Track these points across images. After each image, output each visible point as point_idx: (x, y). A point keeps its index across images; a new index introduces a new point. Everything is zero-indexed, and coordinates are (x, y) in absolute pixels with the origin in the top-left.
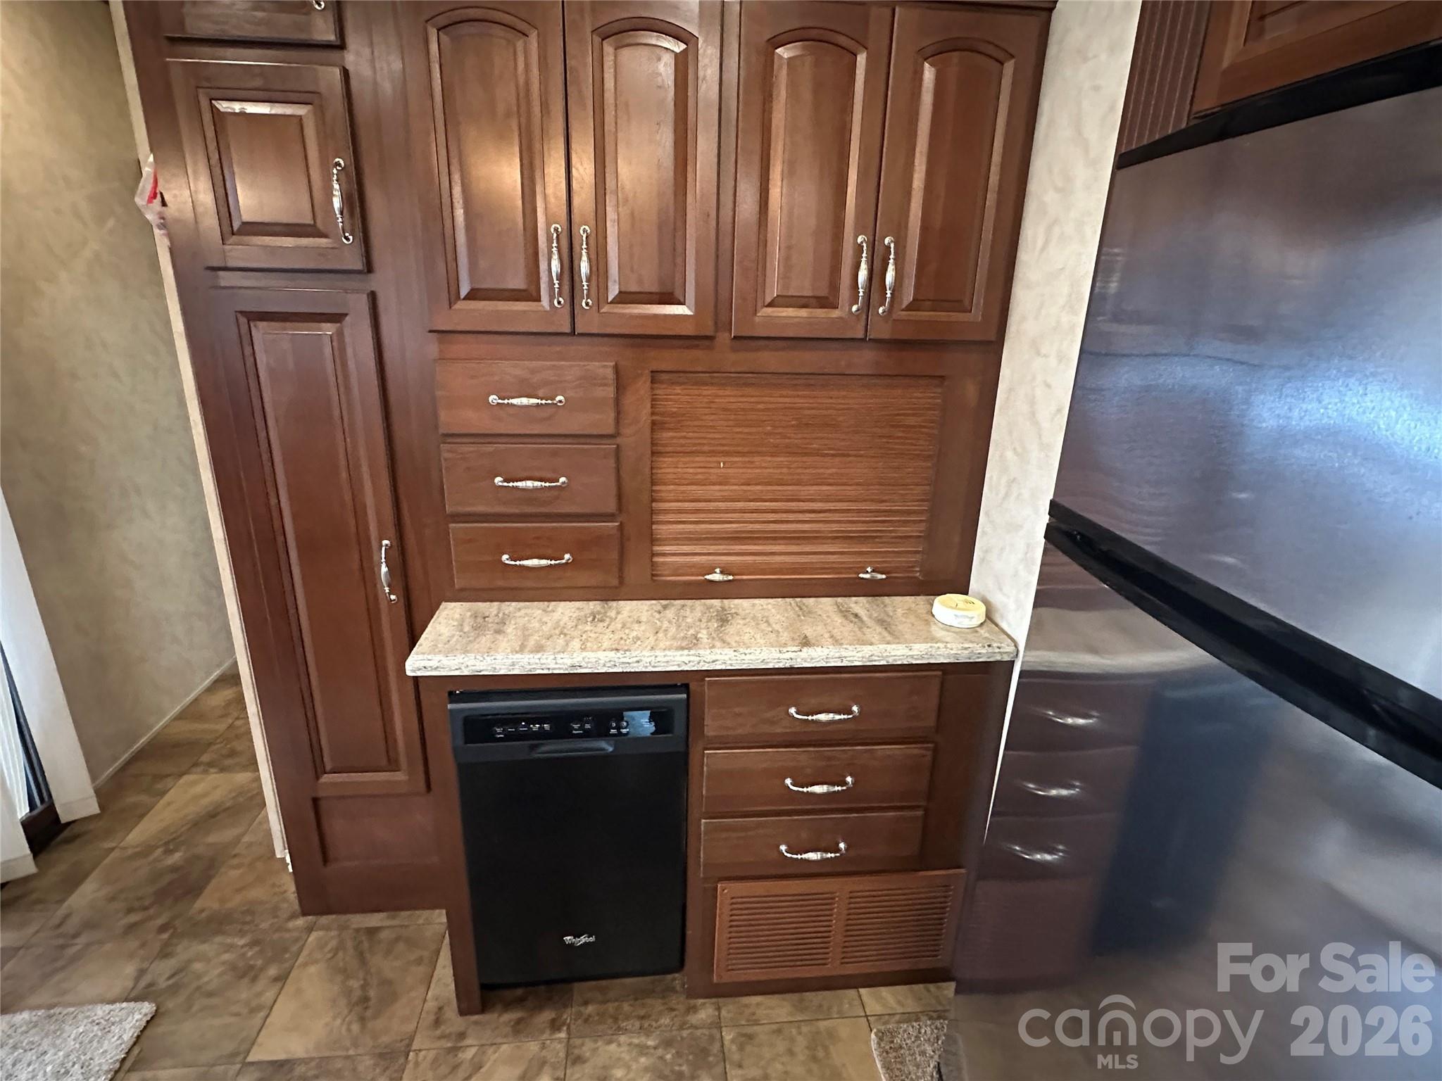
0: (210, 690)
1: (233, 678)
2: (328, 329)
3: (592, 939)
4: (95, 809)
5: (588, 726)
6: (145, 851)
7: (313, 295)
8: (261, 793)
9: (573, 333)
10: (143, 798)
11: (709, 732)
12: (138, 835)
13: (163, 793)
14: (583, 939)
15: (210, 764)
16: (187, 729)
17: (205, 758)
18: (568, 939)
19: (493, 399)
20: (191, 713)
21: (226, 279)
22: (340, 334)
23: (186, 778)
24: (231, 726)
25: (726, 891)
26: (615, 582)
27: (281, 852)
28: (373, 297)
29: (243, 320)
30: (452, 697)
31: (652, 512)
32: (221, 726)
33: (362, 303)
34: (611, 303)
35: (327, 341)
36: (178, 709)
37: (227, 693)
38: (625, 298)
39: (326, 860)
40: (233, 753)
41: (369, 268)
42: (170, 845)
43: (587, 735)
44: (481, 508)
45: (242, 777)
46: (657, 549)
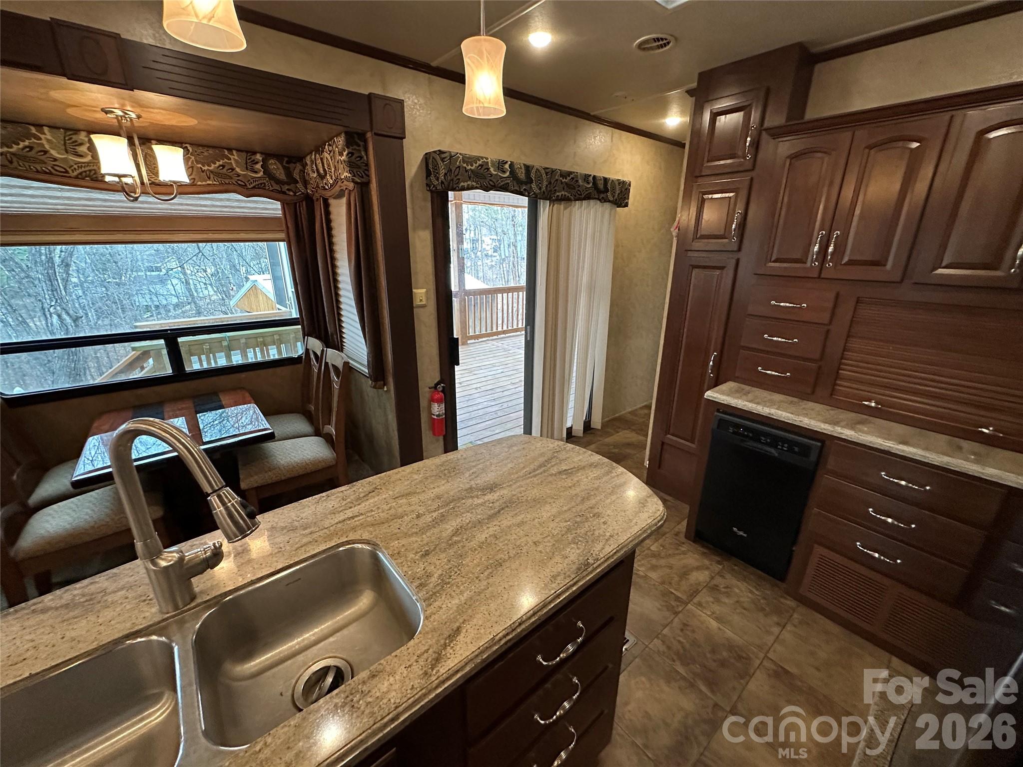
0: (641, 408)
1: (649, 407)
2: (718, 272)
3: (745, 535)
4: (600, 428)
5: (768, 440)
6: (608, 445)
7: (715, 260)
8: (646, 445)
9: (819, 277)
10: (612, 431)
11: (829, 467)
12: (609, 440)
13: (618, 432)
14: (741, 533)
15: (634, 430)
16: (630, 417)
17: (633, 428)
18: (735, 529)
19: (773, 302)
20: (633, 413)
21: (690, 254)
22: (722, 274)
23: (626, 431)
24: (644, 422)
25: (819, 550)
26: (809, 391)
27: (647, 463)
28: (738, 261)
29: (691, 268)
30: (718, 411)
31: (841, 364)
32: (641, 420)
33: (733, 262)
34: (845, 264)
35: (716, 276)
36: (630, 410)
37: (646, 411)
38: (851, 263)
39: (659, 467)
40: (642, 430)
41: (739, 249)
42: (615, 446)
43: (767, 444)
44: (754, 346)
45: (641, 438)
46: (838, 382)
